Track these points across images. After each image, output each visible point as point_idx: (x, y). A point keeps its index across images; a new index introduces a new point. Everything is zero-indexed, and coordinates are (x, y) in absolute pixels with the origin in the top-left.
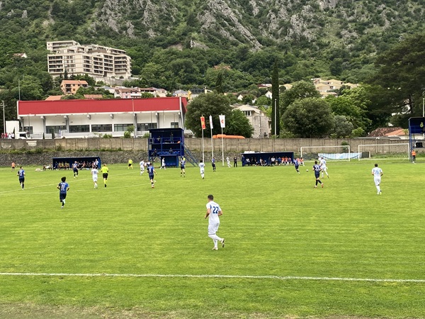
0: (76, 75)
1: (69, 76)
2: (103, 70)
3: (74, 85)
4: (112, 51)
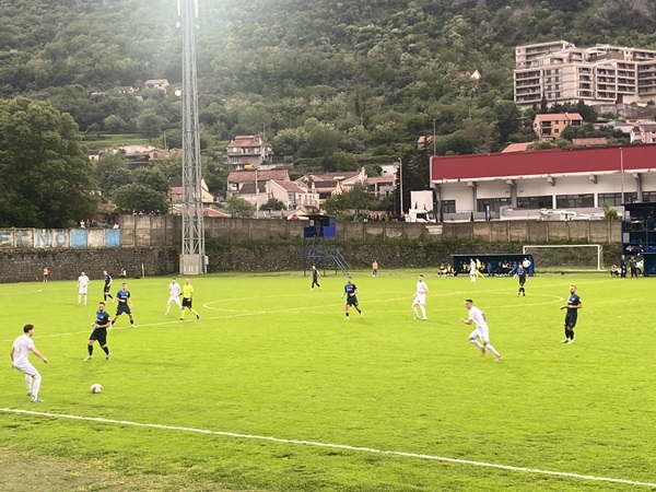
0: (562, 103)
1: (549, 106)
2: (616, 91)
3: (557, 122)
4: (634, 53)
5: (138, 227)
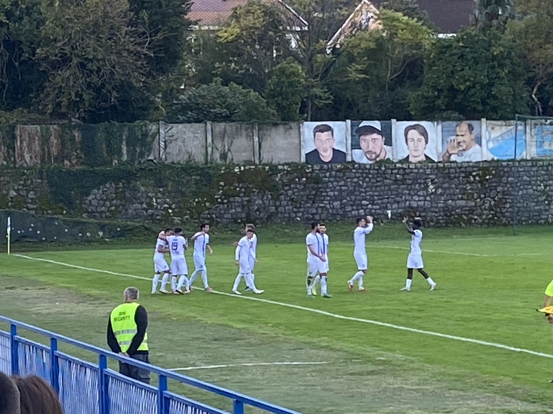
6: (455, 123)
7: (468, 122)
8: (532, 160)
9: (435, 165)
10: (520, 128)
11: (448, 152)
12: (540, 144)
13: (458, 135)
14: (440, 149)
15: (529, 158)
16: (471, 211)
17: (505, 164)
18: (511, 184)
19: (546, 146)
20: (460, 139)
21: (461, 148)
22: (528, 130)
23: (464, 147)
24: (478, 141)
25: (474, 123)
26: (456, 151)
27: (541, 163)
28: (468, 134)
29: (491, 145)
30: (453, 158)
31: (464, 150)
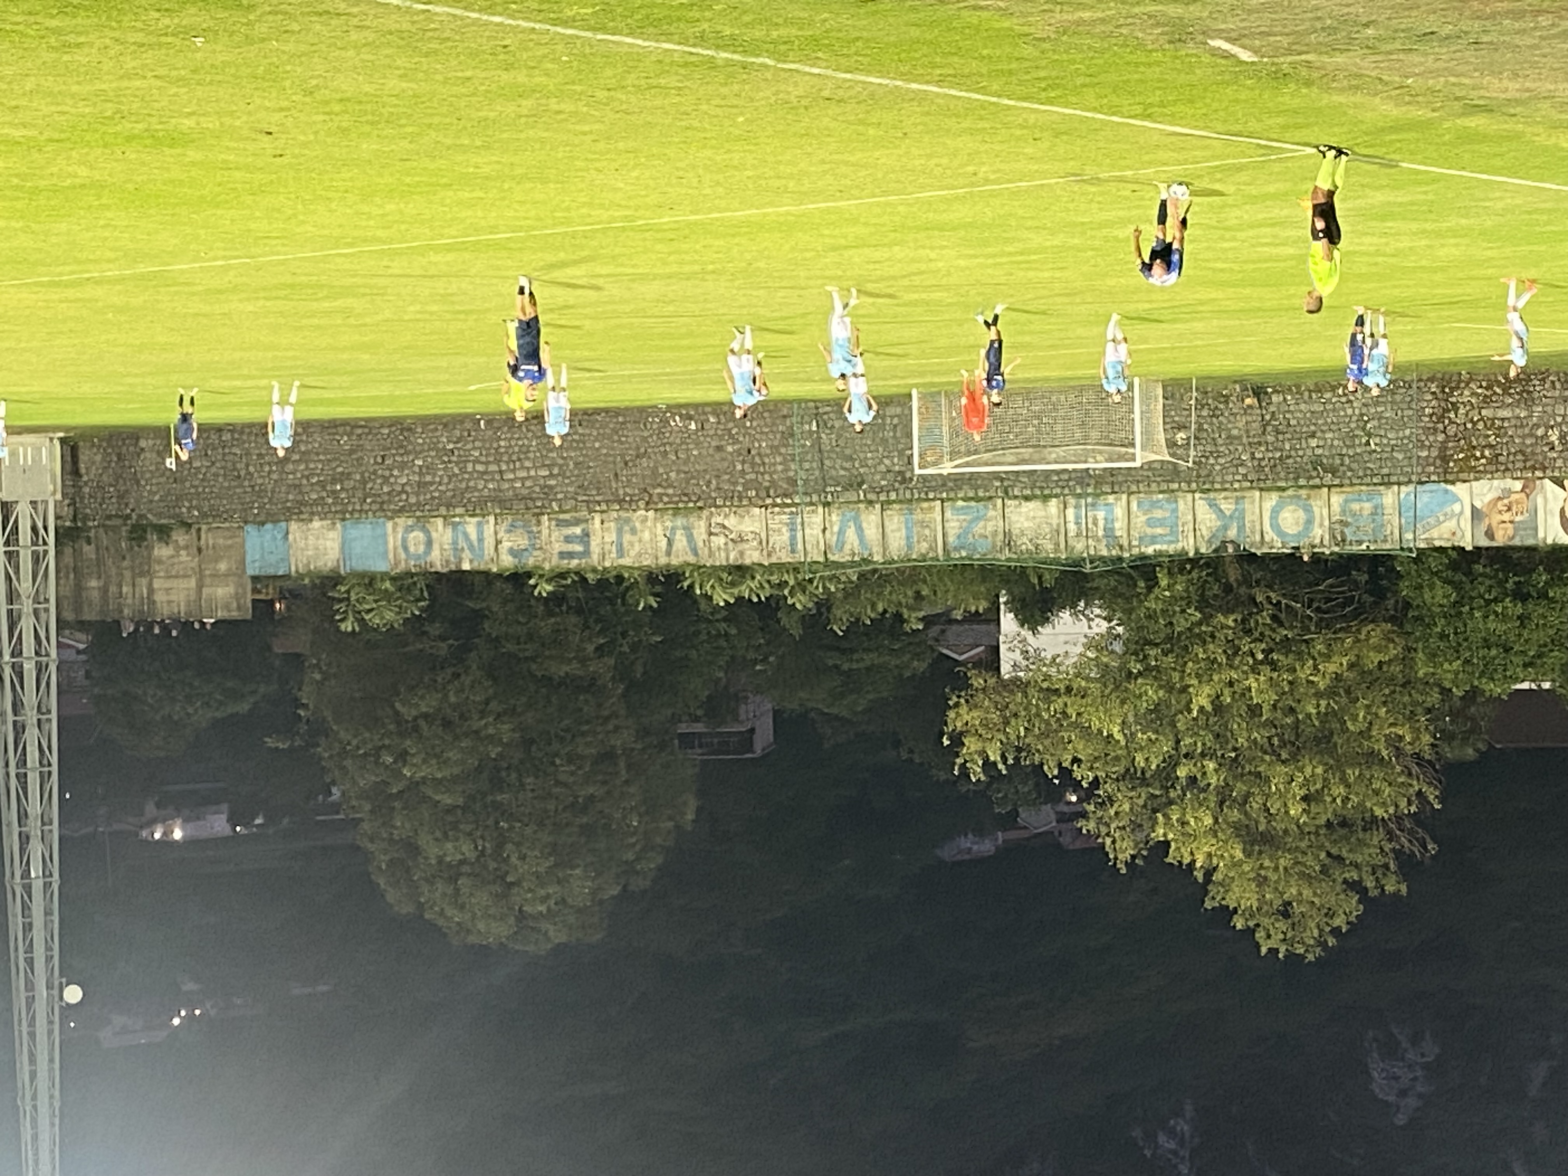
5: (193, 583)
6: (1517, 542)
7: (1494, 544)
8: (1389, 484)
9: (1549, 473)
10: (1409, 536)
11: (1528, 496)
12: (1377, 511)
13: (1511, 522)
14: (1540, 501)
15: (1396, 487)
16: (1487, 401)
17: (1433, 478)
18: (1423, 447)
19: (1368, 506)
20: (1506, 517)
21: (1506, 501)
22: (1396, 532)
23: (1500, 503)
24: (1476, 514)
25: (1484, 542)
26: (1514, 497)
27: (1375, 480)
28: (1494, 524)
29: (1457, 507)
30: (1518, 485)
31: (1500, 498)
